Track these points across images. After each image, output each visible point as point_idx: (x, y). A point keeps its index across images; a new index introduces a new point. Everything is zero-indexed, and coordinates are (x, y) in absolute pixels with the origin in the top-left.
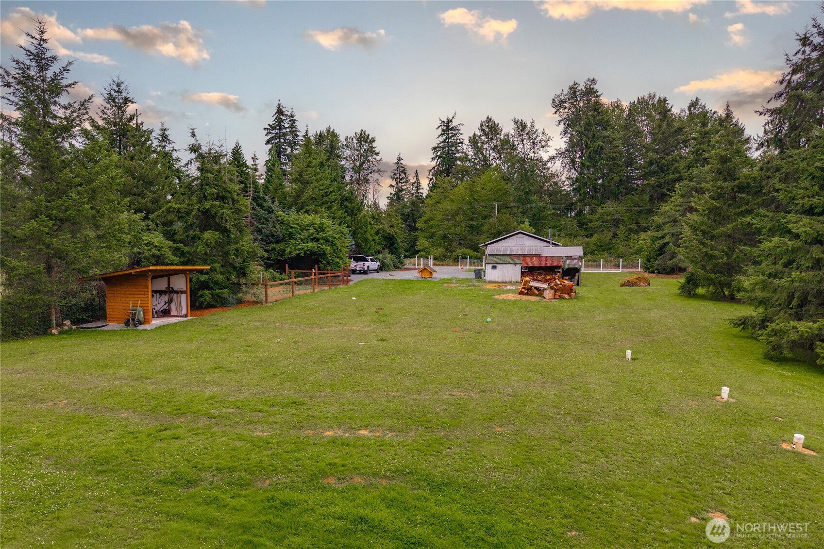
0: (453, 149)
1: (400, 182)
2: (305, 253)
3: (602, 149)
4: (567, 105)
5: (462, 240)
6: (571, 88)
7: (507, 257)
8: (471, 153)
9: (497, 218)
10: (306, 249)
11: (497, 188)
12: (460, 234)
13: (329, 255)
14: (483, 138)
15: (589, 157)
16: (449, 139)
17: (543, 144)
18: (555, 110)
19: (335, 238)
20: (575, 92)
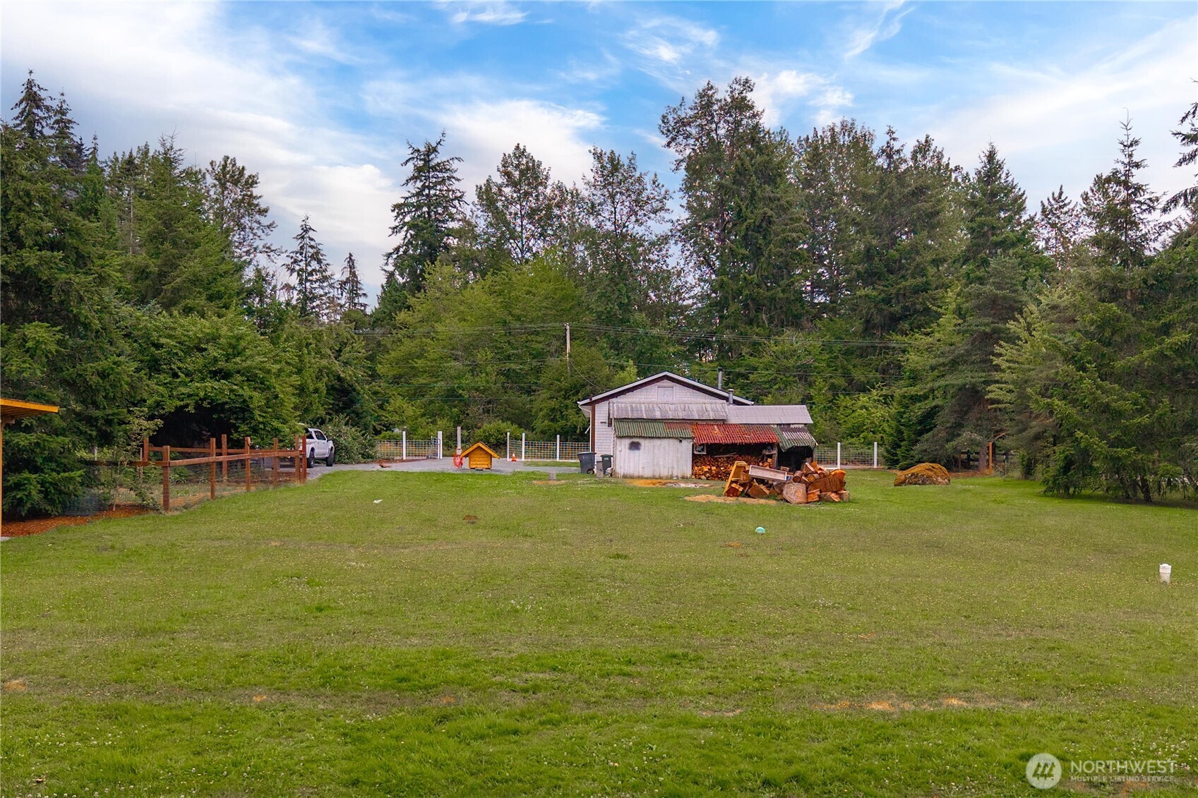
0: (440, 210)
1: (307, 280)
2: (198, 406)
3: (770, 222)
4: (693, 131)
5: (489, 402)
6: (701, 96)
7: (656, 424)
8: (482, 222)
9: (570, 356)
10: (202, 394)
11: (559, 294)
12: (485, 390)
13: (257, 412)
14: (507, 191)
15: (745, 237)
16: (429, 188)
17: (656, 205)
18: (668, 140)
19: (269, 372)
20: (710, 104)
